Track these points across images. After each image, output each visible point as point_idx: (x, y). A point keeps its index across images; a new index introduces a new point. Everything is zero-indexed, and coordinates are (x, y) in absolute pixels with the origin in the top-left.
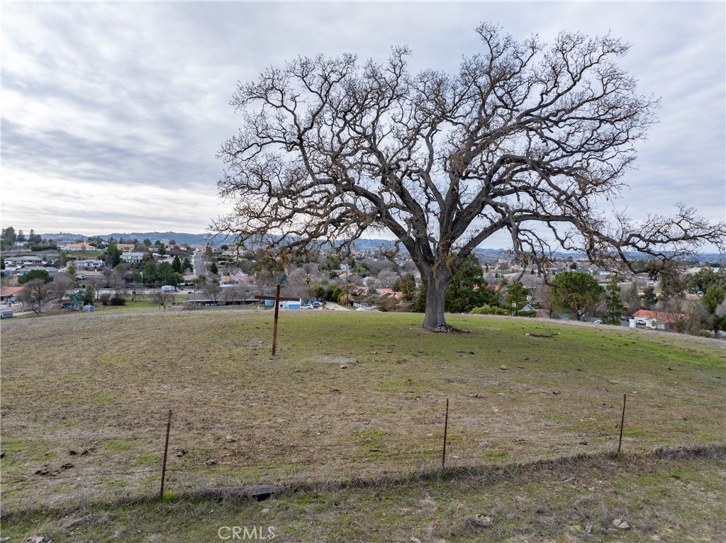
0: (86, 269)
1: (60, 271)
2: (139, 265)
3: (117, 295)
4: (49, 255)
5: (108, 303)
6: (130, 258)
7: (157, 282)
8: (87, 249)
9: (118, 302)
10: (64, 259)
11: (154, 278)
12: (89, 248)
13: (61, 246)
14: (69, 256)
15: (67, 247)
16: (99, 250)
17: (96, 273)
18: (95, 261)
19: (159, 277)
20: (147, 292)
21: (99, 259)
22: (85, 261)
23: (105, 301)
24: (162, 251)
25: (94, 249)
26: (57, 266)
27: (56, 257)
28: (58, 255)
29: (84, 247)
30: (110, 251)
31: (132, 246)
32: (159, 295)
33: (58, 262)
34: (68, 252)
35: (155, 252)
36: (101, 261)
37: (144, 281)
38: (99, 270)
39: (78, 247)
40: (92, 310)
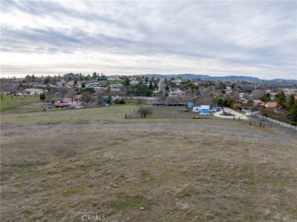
0: (116, 88)
1: (105, 89)
2: (136, 87)
3: (122, 99)
4: (103, 82)
5: (118, 103)
6: (133, 83)
8: (118, 80)
9: (122, 102)
11: (141, 92)
12: (118, 79)
13: (108, 79)
14: (110, 82)
15: (110, 79)
16: (122, 80)
17: (118, 90)
18: (119, 85)
19: (143, 91)
20: (135, 98)
21: (121, 84)
22: (115, 85)
24: (147, 81)
25: (120, 80)
26: (105, 86)
27: (106, 83)
28: (106, 82)
29: (116, 79)
30: (126, 81)
31: (135, 79)
32: (139, 100)
33: (106, 85)
34: (110, 81)
35: (144, 81)
36: (122, 85)
37: (137, 93)
38: (120, 88)
39: (114, 79)
40: (108, 106)
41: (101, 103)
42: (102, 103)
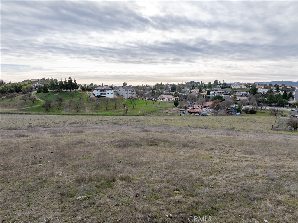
0: (241, 96)
1: (231, 97)
2: (265, 95)
3: (253, 109)
4: (227, 90)
5: (248, 112)
6: (261, 91)
7: (273, 103)
8: (243, 88)
9: (253, 112)
10: (233, 92)
11: (272, 101)
12: (243, 87)
13: (233, 86)
14: (235, 90)
15: (235, 87)
16: (248, 88)
17: (245, 98)
18: (245, 93)
19: (275, 101)
20: (268, 108)
21: (247, 92)
22: (241, 93)
23: (247, 111)
24: (278, 89)
25: (246, 88)
26: (230, 94)
27: (230, 91)
28: (230, 90)
29: (241, 87)
30: (253, 89)
31: (263, 87)
32: (274, 110)
33: (230, 93)
34: (235, 89)
35: (274, 89)
36: (248, 93)
37: (267, 102)
38: (247, 97)
39: (239, 87)
40: (239, 115)
41: (230, 112)
42: (232, 112)
